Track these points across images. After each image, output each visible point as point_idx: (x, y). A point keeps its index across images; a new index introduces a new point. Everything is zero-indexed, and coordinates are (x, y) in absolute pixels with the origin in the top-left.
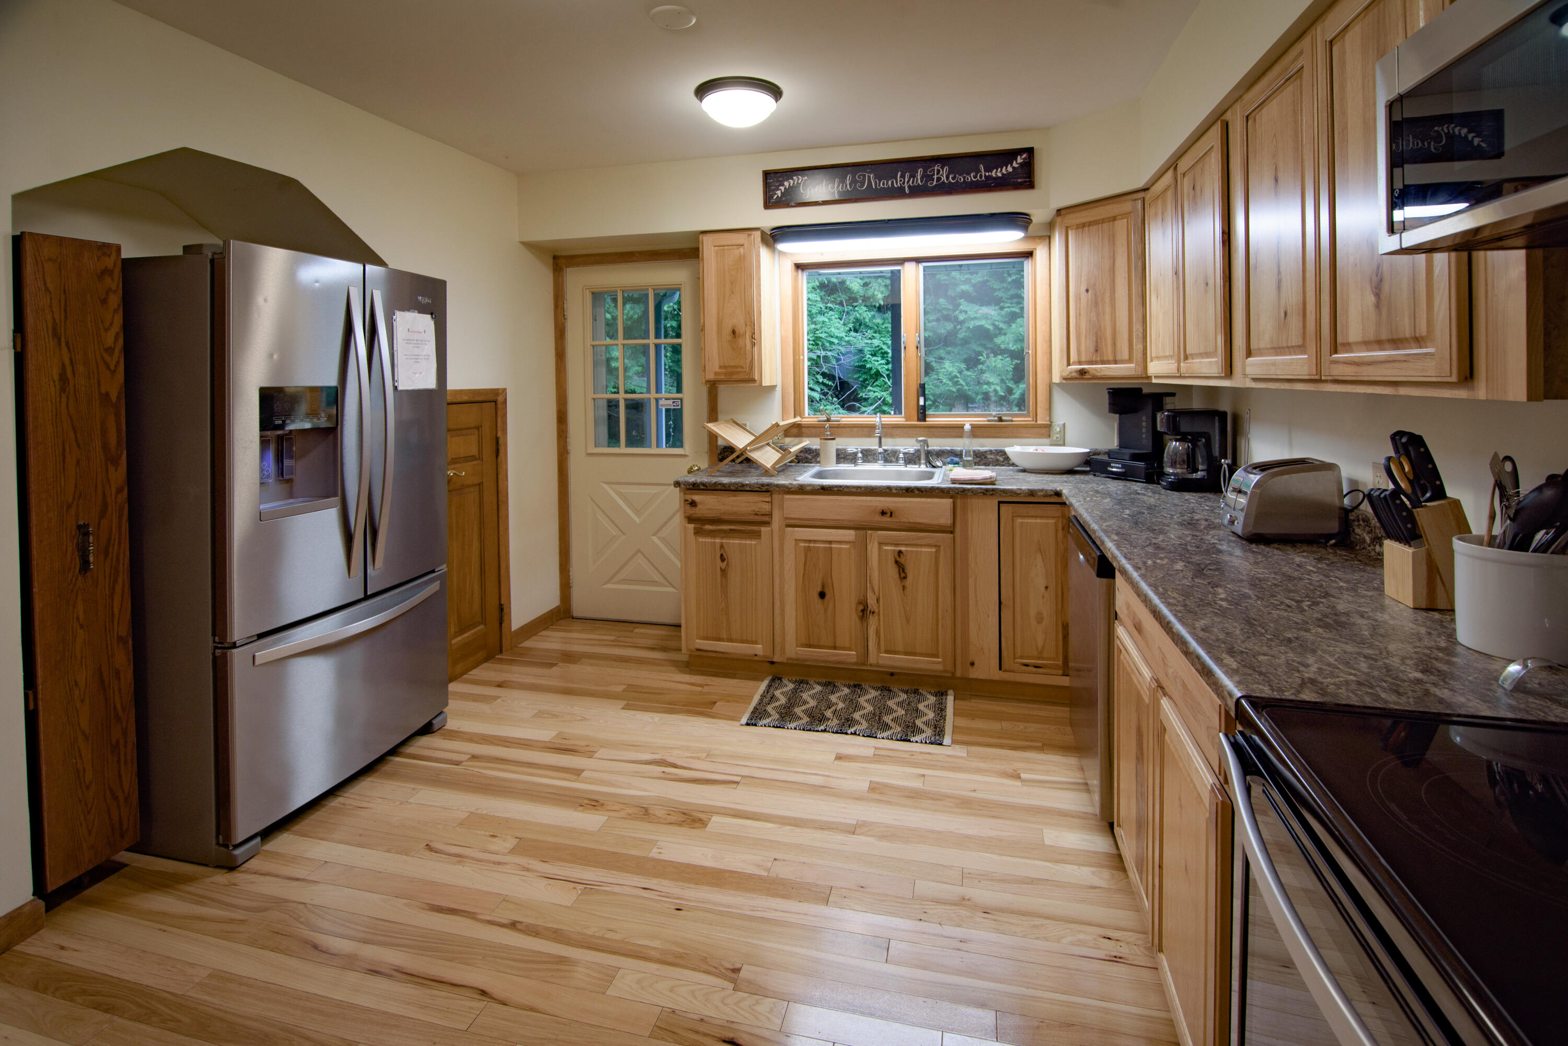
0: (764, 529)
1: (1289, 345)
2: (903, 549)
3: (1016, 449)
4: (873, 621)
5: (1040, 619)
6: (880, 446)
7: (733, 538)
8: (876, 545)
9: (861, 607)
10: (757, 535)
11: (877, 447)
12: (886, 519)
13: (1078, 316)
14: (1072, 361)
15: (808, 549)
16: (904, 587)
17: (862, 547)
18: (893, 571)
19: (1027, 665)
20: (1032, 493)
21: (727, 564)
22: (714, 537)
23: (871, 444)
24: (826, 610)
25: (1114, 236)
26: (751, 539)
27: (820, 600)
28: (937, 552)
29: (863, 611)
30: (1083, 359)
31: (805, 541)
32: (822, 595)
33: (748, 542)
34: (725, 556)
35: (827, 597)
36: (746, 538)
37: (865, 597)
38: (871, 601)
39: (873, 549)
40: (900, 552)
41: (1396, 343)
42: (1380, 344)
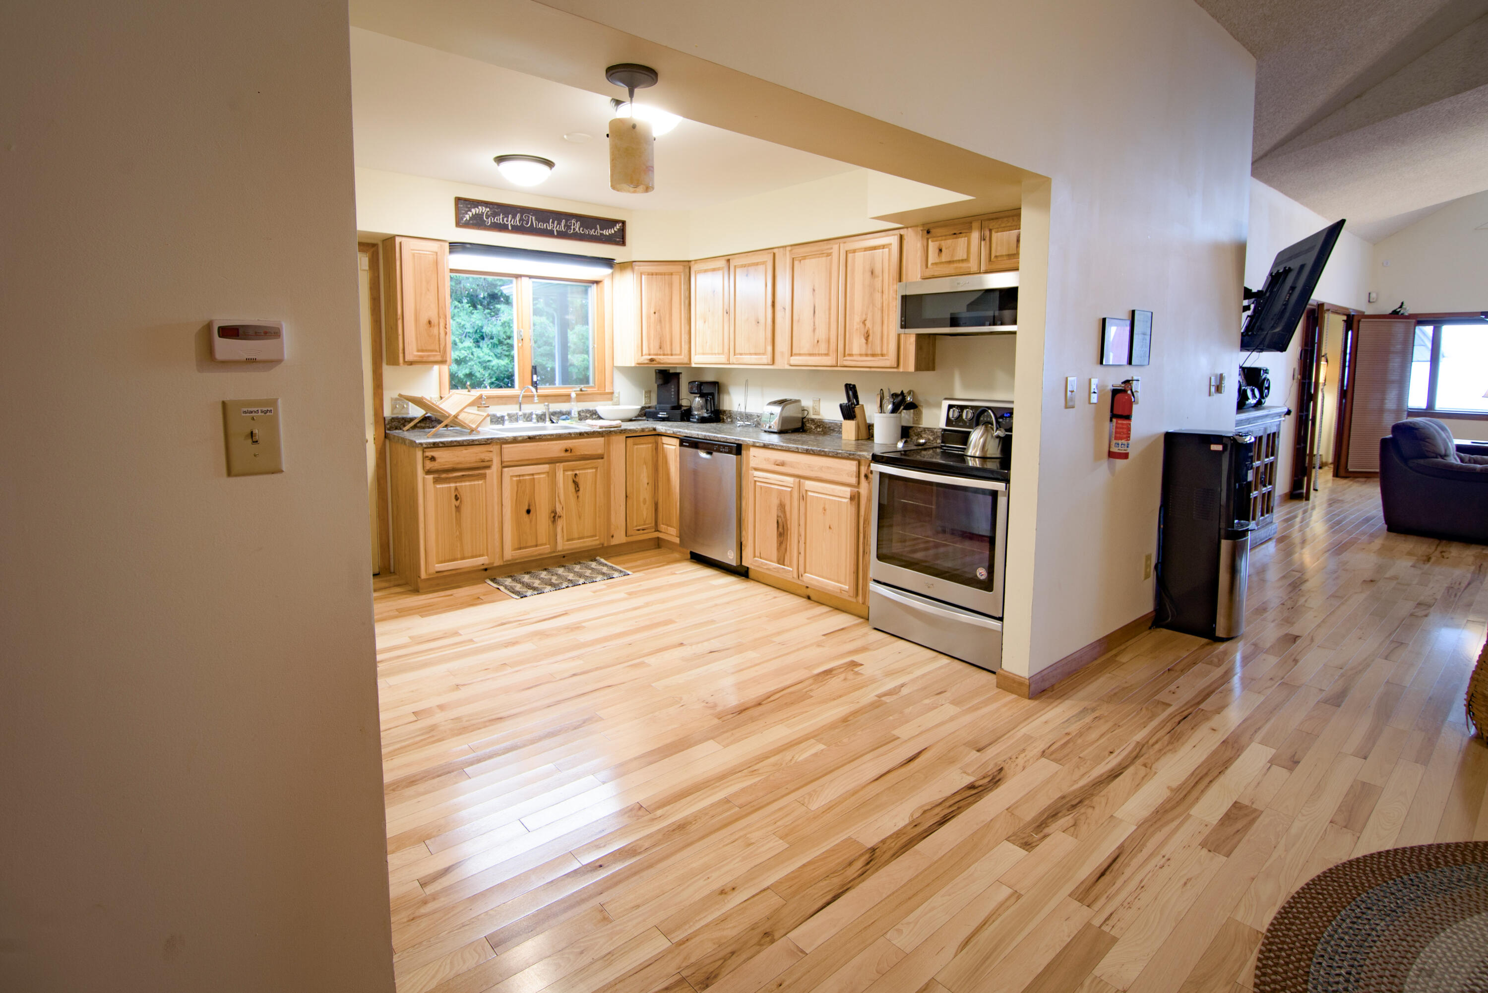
0: (488, 471)
1: (821, 352)
2: (577, 472)
3: (603, 408)
4: (560, 523)
5: (645, 501)
6: (520, 410)
7: (465, 481)
8: (562, 472)
9: (553, 515)
10: (483, 477)
11: (518, 411)
12: (568, 454)
13: (649, 327)
14: (644, 353)
15: (519, 482)
16: (578, 497)
17: (552, 475)
18: (571, 487)
19: (639, 530)
20: (643, 430)
21: (461, 502)
22: (449, 483)
24: (531, 521)
25: (671, 284)
26: (478, 480)
27: (527, 515)
28: (596, 471)
29: (554, 517)
30: (652, 352)
31: (517, 476)
32: (528, 512)
33: (476, 483)
34: (458, 496)
35: (531, 512)
36: (474, 480)
37: (555, 507)
38: (559, 509)
39: (560, 475)
40: (576, 475)
41: (873, 355)
42: (867, 355)
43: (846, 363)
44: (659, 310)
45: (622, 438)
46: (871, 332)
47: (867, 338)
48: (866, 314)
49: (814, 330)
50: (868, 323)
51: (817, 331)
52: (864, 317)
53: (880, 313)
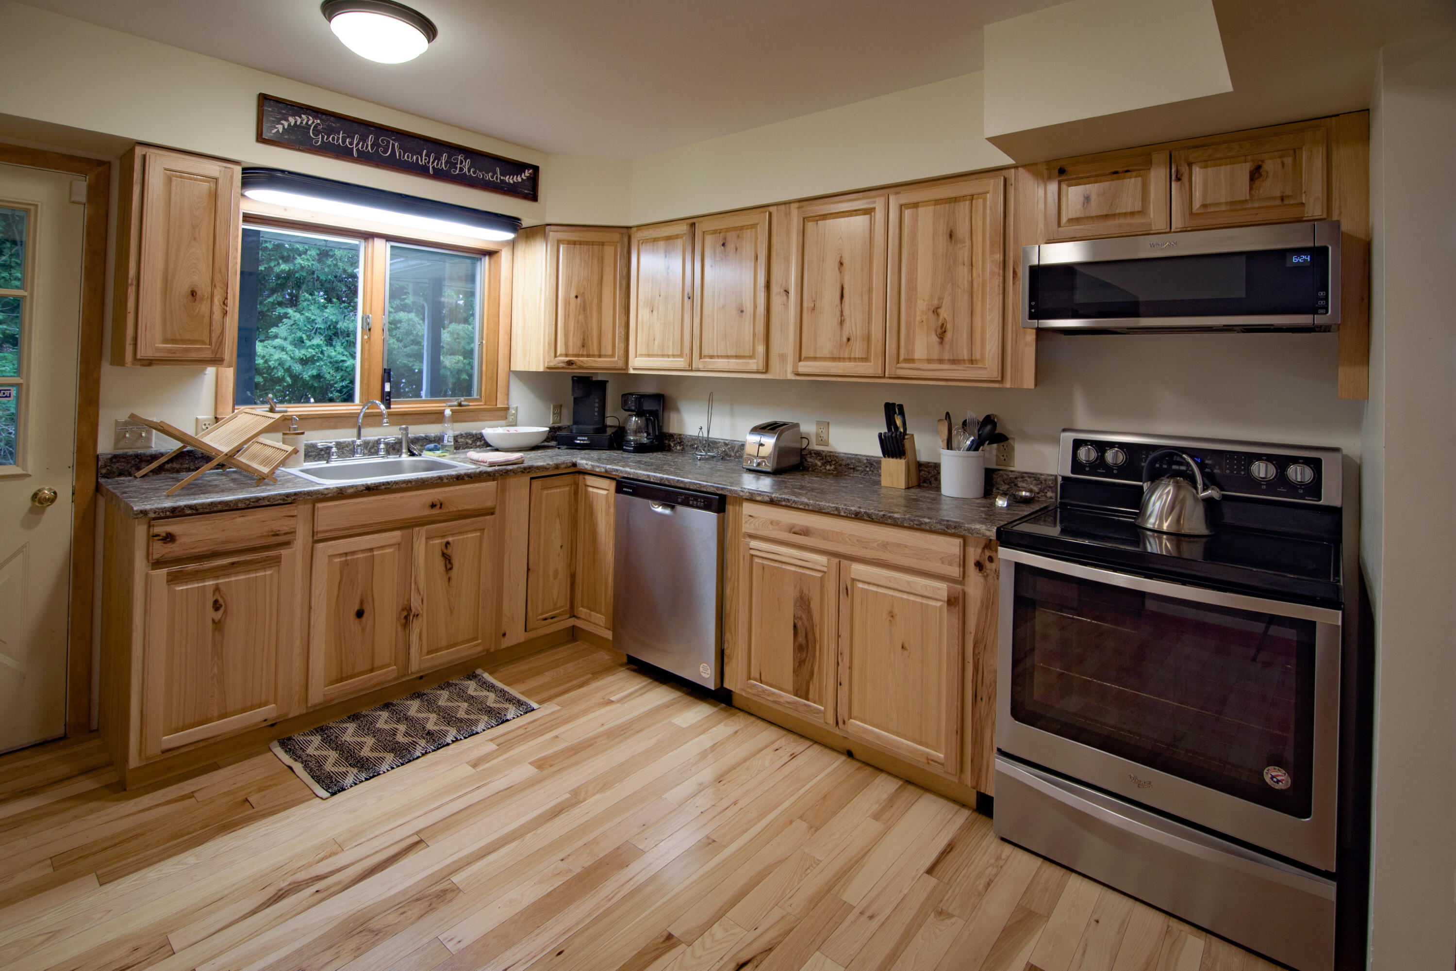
0: (284, 552)
1: (852, 356)
2: (450, 539)
3: (492, 431)
4: (416, 626)
5: (556, 575)
6: (359, 436)
7: (236, 574)
8: (423, 541)
9: (405, 613)
10: (276, 561)
11: (355, 439)
12: (436, 511)
13: (567, 316)
14: (558, 353)
15: (345, 564)
16: (449, 579)
17: (406, 549)
18: (439, 564)
19: (545, 619)
20: (557, 467)
21: (225, 611)
22: (203, 580)
23: (347, 435)
24: (363, 630)
25: (602, 258)
26: (264, 569)
27: (357, 621)
28: (482, 534)
29: (406, 617)
30: (570, 352)
31: (340, 555)
32: (360, 614)
33: (261, 574)
34: (221, 601)
35: (365, 615)
36: (256, 570)
37: (409, 600)
38: (415, 604)
39: (420, 547)
40: (448, 543)
41: (953, 361)
42: (941, 361)
43: (901, 373)
44: (583, 293)
45: (526, 479)
46: (949, 326)
47: (942, 334)
48: (941, 299)
49: (842, 322)
50: (944, 313)
51: (847, 324)
52: (936, 302)
53: (966, 297)
